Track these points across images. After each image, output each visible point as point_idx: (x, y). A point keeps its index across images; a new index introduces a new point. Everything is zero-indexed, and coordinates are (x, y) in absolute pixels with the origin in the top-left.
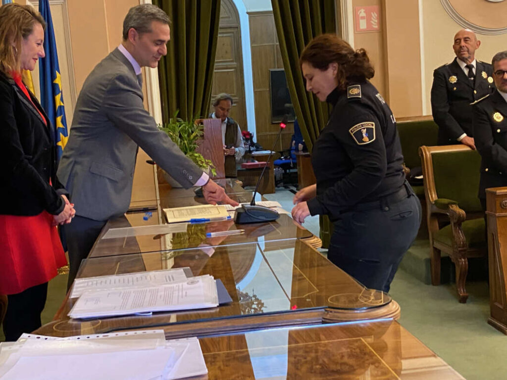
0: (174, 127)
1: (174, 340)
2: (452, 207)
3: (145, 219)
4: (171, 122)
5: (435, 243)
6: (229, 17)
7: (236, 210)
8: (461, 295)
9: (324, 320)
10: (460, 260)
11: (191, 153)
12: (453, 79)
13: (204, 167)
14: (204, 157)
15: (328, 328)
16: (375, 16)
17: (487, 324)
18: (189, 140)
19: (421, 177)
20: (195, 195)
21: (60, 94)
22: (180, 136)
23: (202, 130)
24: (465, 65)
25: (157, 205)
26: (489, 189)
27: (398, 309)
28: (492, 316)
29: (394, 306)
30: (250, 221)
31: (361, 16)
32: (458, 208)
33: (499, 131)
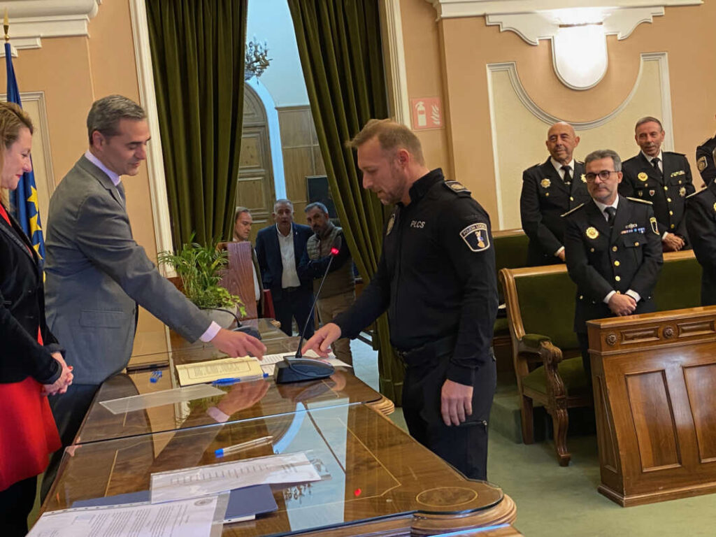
0: (190, 255)
2: (545, 344)
3: (153, 381)
4: (184, 248)
5: (525, 390)
6: (253, 114)
7: (277, 364)
8: (562, 456)
9: (413, 531)
10: (557, 411)
11: (212, 288)
12: (545, 183)
13: (230, 305)
14: (230, 292)
16: (436, 109)
17: (598, 493)
18: (209, 271)
19: (502, 307)
21: (37, 215)
22: (198, 266)
23: (226, 257)
24: (560, 166)
25: (168, 361)
26: (590, 322)
27: (513, 508)
28: (604, 483)
29: (509, 504)
30: (296, 379)
31: (419, 109)
32: (552, 345)
33: (592, 250)
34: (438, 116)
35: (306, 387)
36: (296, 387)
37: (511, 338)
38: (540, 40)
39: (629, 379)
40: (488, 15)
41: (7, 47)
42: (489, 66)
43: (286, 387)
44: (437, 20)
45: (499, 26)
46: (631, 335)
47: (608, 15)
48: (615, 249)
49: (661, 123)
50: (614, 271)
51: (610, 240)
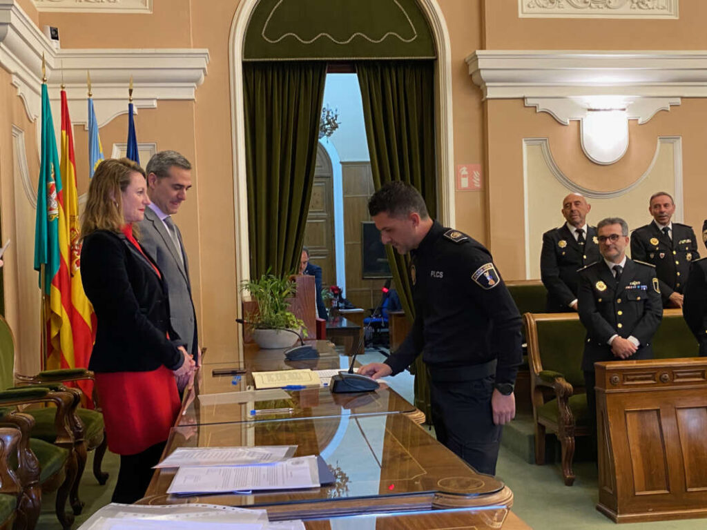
0: (266, 284)
1: (277, 522)
2: (558, 380)
3: (234, 383)
4: (262, 279)
5: (539, 418)
7: (333, 377)
8: (567, 477)
9: (434, 506)
10: (566, 438)
11: (282, 312)
12: (562, 244)
13: (295, 327)
14: (296, 316)
15: (439, 514)
16: (477, 174)
17: (595, 510)
18: (280, 298)
19: (524, 345)
20: (286, 358)
22: (272, 293)
23: (295, 288)
24: (575, 229)
26: (597, 363)
27: (511, 496)
28: (601, 501)
29: (507, 493)
30: (347, 390)
31: (462, 174)
32: (564, 381)
33: (600, 300)
34: (478, 180)
35: (356, 397)
36: (347, 397)
37: (529, 373)
38: (570, 121)
39: (628, 415)
40: (527, 98)
41: (131, 106)
42: (525, 140)
43: (340, 397)
44: (483, 100)
45: (536, 107)
46: (633, 377)
47: (631, 103)
48: (619, 301)
49: (672, 197)
50: (618, 319)
51: (615, 292)
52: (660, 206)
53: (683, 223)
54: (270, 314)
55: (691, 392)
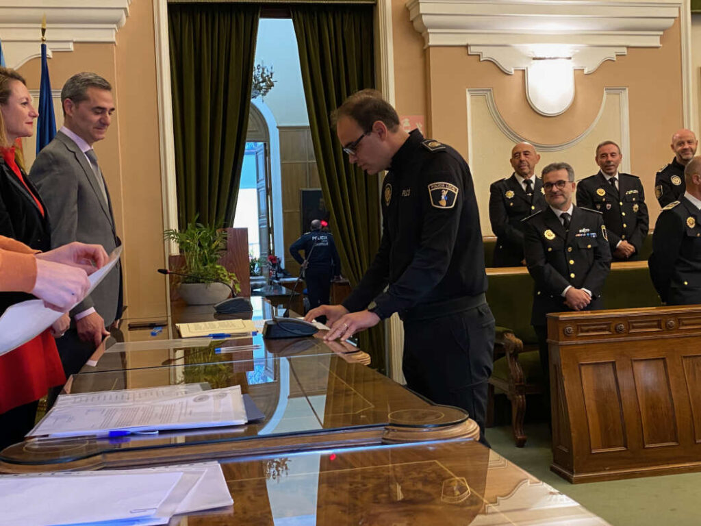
0: (194, 234)
1: (187, 465)
2: (507, 336)
3: (153, 334)
4: (189, 228)
6: (257, 131)
7: (266, 323)
8: (518, 437)
9: (383, 441)
10: (517, 397)
11: (212, 265)
12: (509, 194)
14: (227, 270)
16: (420, 126)
17: (550, 471)
18: (210, 250)
20: (216, 312)
22: (200, 245)
23: (226, 238)
24: (524, 180)
25: (167, 321)
26: (549, 314)
27: (476, 429)
28: (555, 462)
29: (471, 425)
30: (282, 335)
31: (405, 125)
32: (514, 337)
33: (550, 249)
35: (291, 343)
38: (515, 70)
39: (583, 368)
40: (470, 46)
41: (43, 47)
42: (469, 91)
44: (425, 48)
45: (479, 55)
46: (586, 328)
47: (577, 51)
48: (570, 249)
49: (619, 146)
50: (569, 269)
51: (565, 241)
52: (607, 155)
53: (630, 173)
54: (198, 266)
55: (645, 343)
